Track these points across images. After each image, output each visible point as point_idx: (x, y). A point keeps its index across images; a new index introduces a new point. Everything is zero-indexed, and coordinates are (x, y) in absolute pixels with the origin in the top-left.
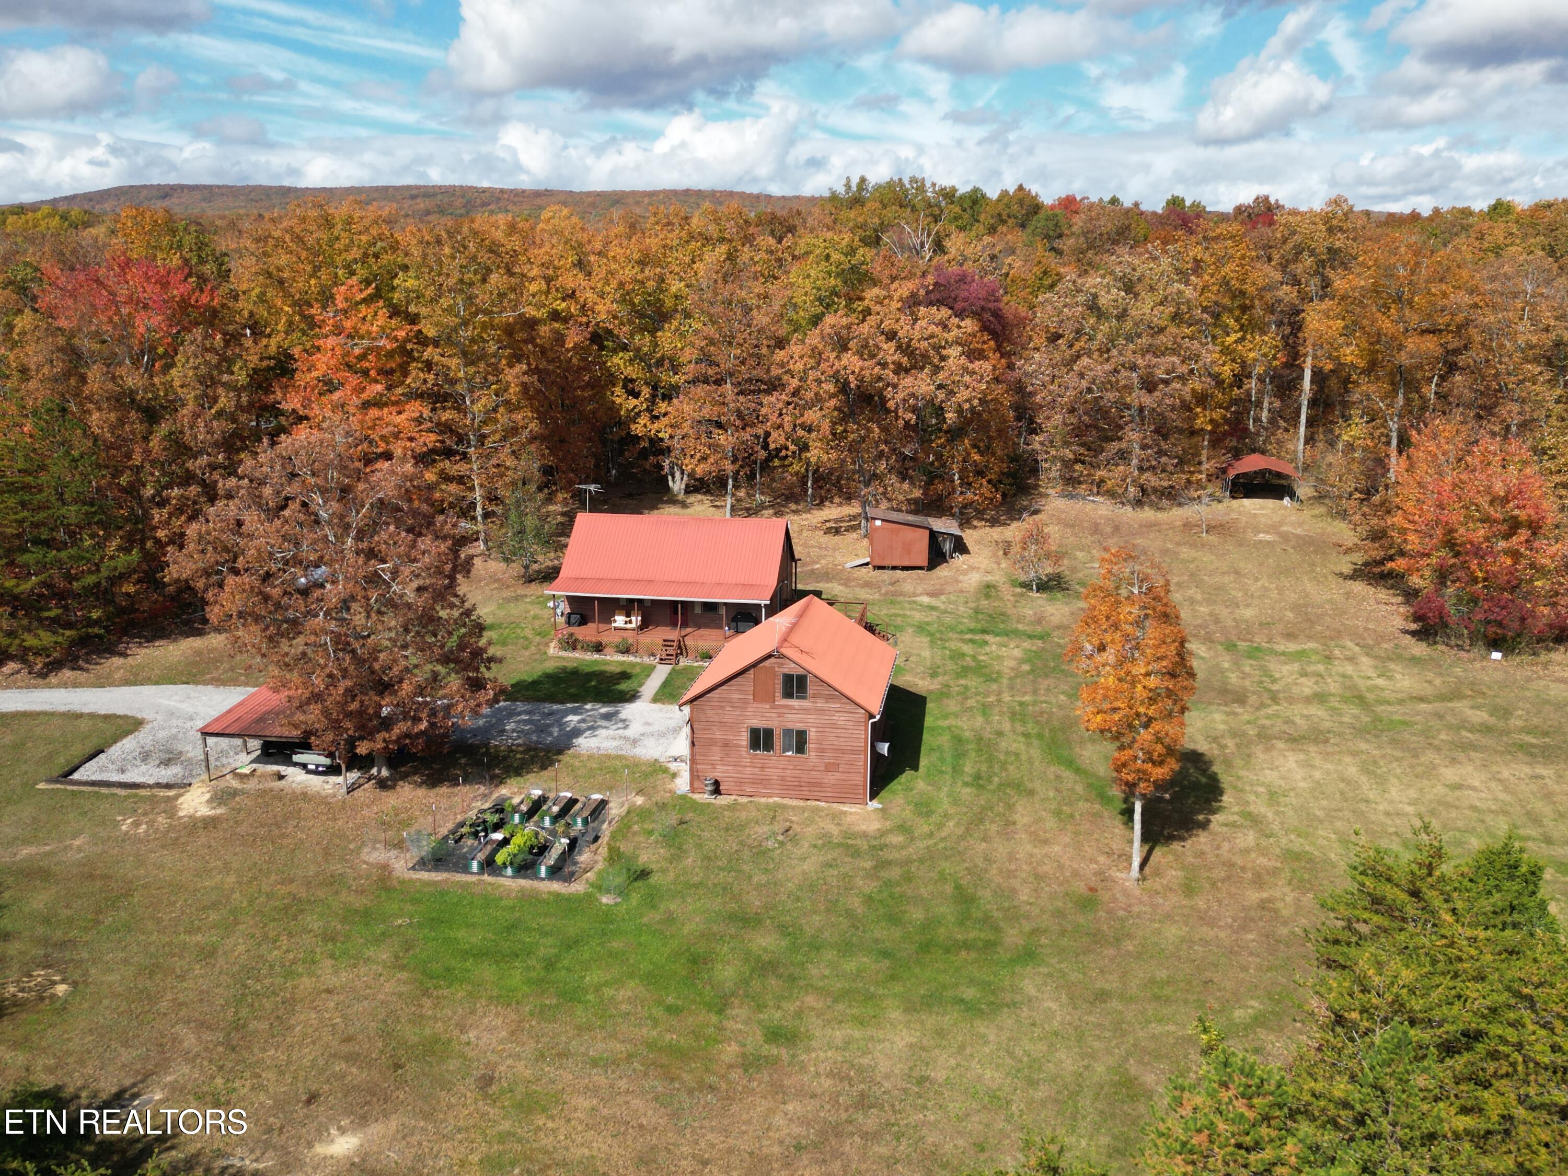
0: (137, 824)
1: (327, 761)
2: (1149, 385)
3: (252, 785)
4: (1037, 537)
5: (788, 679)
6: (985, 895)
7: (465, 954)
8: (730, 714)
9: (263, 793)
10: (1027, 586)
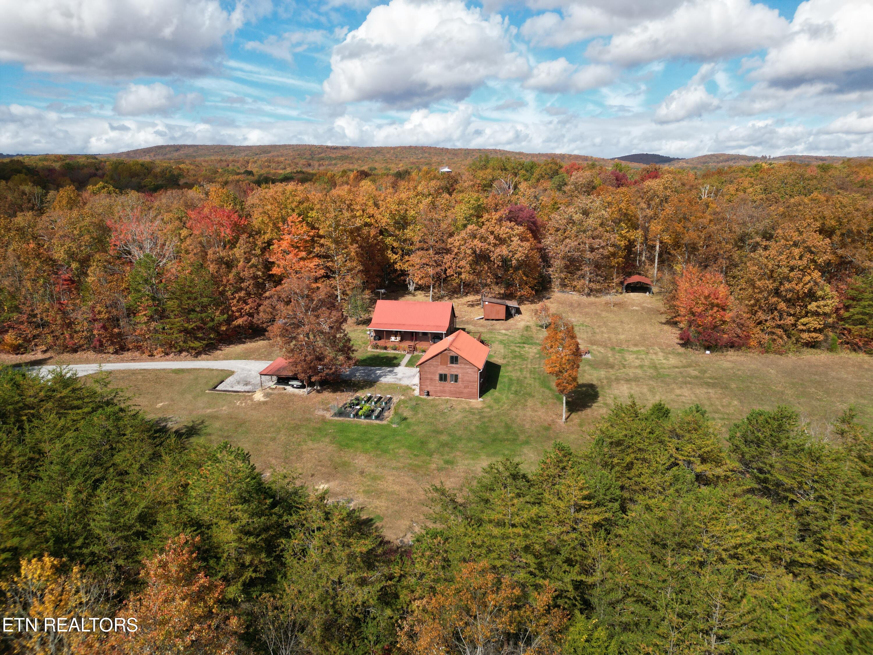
0: (241, 403)
1: (300, 384)
2: (592, 250)
3: (276, 392)
4: (545, 309)
5: (452, 357)
6: (514, 426)
7: (352, 440)
8: (432, 369)
9: (280, 394)
10: (541, 326)
